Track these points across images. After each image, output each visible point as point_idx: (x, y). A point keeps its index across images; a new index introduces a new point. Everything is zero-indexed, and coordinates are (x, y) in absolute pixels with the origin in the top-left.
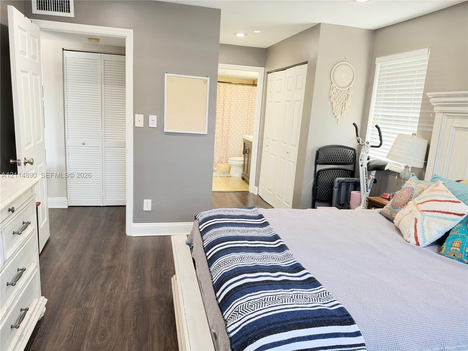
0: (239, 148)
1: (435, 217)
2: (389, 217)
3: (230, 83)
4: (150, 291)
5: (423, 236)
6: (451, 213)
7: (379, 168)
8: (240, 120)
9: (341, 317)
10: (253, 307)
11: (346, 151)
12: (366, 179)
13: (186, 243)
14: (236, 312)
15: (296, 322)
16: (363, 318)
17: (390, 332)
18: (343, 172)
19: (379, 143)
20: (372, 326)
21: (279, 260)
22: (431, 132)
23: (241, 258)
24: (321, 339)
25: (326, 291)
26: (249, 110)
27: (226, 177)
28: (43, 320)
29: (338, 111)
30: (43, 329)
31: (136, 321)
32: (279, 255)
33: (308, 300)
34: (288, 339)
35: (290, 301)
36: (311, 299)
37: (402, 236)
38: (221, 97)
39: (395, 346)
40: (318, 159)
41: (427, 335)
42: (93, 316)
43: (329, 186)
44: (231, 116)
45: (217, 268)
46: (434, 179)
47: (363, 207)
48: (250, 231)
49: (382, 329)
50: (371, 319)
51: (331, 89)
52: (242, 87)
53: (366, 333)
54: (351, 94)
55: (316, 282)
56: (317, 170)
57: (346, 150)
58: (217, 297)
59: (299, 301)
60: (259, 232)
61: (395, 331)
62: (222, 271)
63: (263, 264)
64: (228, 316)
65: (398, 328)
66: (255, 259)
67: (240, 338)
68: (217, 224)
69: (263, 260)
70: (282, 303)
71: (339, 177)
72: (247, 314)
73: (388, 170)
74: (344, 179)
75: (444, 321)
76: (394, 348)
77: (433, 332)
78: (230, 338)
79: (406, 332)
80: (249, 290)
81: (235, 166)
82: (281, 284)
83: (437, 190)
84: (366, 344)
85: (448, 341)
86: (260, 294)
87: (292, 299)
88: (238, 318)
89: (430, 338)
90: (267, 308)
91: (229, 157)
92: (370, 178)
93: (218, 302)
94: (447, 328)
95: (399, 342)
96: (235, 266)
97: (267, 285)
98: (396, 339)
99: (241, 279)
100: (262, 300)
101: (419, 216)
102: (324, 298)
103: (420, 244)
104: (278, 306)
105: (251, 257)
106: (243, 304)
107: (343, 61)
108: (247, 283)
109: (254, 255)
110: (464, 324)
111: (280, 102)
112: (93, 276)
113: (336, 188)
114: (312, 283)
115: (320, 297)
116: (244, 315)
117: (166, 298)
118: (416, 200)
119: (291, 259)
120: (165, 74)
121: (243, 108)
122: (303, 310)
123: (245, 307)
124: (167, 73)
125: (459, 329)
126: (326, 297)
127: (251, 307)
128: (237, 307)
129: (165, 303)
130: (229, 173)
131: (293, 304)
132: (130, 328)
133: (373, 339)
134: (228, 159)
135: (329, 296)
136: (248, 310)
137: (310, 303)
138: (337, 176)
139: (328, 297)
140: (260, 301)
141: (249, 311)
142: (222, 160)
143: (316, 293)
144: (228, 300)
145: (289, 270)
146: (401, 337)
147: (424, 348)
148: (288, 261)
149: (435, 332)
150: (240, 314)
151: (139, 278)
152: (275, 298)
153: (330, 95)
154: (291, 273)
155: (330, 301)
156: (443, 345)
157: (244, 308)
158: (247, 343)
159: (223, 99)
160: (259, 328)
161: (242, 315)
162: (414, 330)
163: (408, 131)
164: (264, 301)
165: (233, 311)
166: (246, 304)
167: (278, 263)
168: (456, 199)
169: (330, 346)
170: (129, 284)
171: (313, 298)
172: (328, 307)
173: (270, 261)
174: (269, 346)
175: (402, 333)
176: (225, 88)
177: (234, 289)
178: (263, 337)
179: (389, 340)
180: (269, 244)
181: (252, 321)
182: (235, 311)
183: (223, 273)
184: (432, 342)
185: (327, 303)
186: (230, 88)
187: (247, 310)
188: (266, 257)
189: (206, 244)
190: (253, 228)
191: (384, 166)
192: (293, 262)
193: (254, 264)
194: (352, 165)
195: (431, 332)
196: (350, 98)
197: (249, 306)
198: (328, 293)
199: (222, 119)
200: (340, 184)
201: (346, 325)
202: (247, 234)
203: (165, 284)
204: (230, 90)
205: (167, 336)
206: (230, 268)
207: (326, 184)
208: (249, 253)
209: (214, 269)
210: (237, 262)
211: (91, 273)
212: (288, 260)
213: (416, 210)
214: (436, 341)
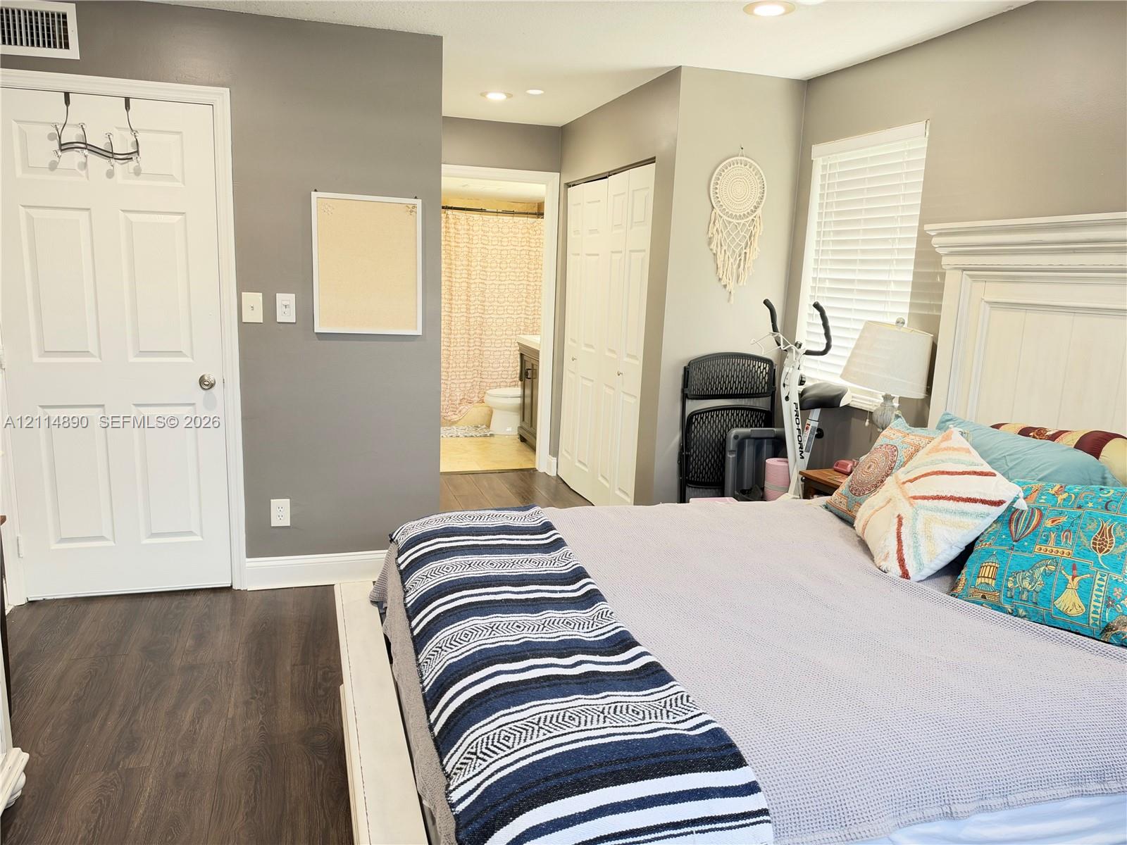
0: (511, 365)
1: (940, 511)
2: (845, 516)
3: (481, 210)
4: (290, 719)
5: (917, 556)
6: (974, 501)
7: (827, 403)
8: (509, 299)
9: (714, 750)
10: (511, 740)
11: (751, 366)
12: (799, 430)
13: (371, 601)
14: (472, 753)
15: (610, 769)
16: (765, 752)
17: (828, 780)
18: (747, 415)
19: (823, 344)
20: (786, 768)
21: (581, 626)
22: (938, 318)
23: (492, 628)
24: (667, 805)
25: (682, 693)
26: (530, 275)
27: (481, 436)
28: (21, 805)
29: (729, 272)
30: (20, 828)
31: (255, 794)
32: (584, 615)
33: (641, 716)
34: (590, 809)
35: (598, 721)
36: (647, 712)
37: (872, 557)
38: (461, 245)
39: (838, 810)
40: (687, 387)
41: (911, 780)
42: (146, 790)
43: (716, 449)
44: (487, 291)
45: (434, 655)
46: (944, 424)
47: (795, 494)
48: (519, 563)
49: (808, 775)
50: (784, 752)
51: (711, 222)
52: (511, 221)
53: (772, 786)
54: (759, 231)
55: (662, 673)
56: (688, 413)
57: (752, 363)
58: (432, 722)
59: (617, 721)
60: (541, 564)
61: (839, 777)
62: (444, 660)
63: (542, 638)
64: (454, 766)
65: (845, 768)
66: (525, 627)
67: (479, 815)
68: (441, 549)
69: (543, 630)
70: (579, 726)
71: (737, 426)
72: (496, 757)
73: (847, 407)
74: (748, 430)
75: (949, 746)
76: (835, 815)
77: (924, 773)
78: (457, 817)
79: (862, 778)
80: (503, 701)
81: (505, 409)
82: (580, 683)
83: (946, 449)
84: (771, 811)
85: (958, 793)
86: (528, 708)
87: (602, 715)
88: (474, 768)
89: (918, 787)
90: (542, 741)
91: (487, 388)
92: (806, 426)
93: (434, 733)
94: (957, 763)
95: (847, 801)
96: (475, 647)
97: (548, 686)
98: (840, 793)
99: (487, 676)
100: (532, 723)
101: (906, 510)
102: (677, 708)
103: (910, 574)
104: (569, 733)
105: (517, 624)
106: (489, 734)
107: (738, 156)
108: (500, 684)
109: (523, 618)
110: (994, 752)
111: (598, 255)
112: (148, 690)
113: (732, 452)
114: (653, 675)
115: (668, 708)
116: (490, 760)
117: (329, 734)
118: (901, 474)
119: (609, 622)
120: (313, 193)
121: (516, 270)
122: (627, 739)
123: (493, 742)
124: (316, 191)
125: (984, 764)
126: (683, 706)
127: (507, 741)
128: (475, 742)
129: (326, 747)
130: (488, 426)
131: (604, 728)
132: (238, 812)
133: (788, 799)
134: (485, 393)
135: (688, 704)
136: (499, 749)
137: (644, 724)
138: (732, 426)
139: (686, 707)
140: (527, 726)
141: (502, 750)
142: (471, 395)
143: (661, 699)
144: (456, 727)
145: (602, 648)
146: (853, 788)
147: (905, 811)
148: (601, 628)
149: (928, 772)
150: (480, 758)
151: (261, 689)
152: (564, 716)
153: (710, 235)
154: (606, 656)
155: (690, 714)
156: (947, 802)
157: (490, 743)
158: (494, 825)
159: (466, 249)
160: (524, 789)
161: (485, 760)
162: (881, 770)
163: (888, 314)
164: (537, 724)
165: (464, 753)
166: (495, 734)
167: (578, 634)
168: (987, 468)
169: (688, 820)
170: (236, 706)
171: (653, 712)
172: (685, 730)
173: (560, 630)
174: (544, 829)
175: (855, 780)
176: (471, 223)
177: (470, 701)
178: (530, 809)
179: (824, 797)
180: (561, 592)
181: (507, 773)
182: (469, 753)
183: (446, 665)
184: (922, 797)
185: (683, 721)
186: (481, 223)
187: (498, 747)
188: (552, 622)
189: (411, 599)
190: (527, 556)
191: (839, 397)
192: (613, 630)
193: (520, 639)
194: (767, 398)
195: (920, 773)
196: (756, 241)
197: (501, 738)
198: (688, 696)
199: (466, 298)
200: (741, 442)
201: (724, 769)
202: (511, 571)
203: (325, 702)
204: (484, 228)
205: (330, 825)
206: (463, 653)
207: (708, 444)
208: (511, 615)
209: (428, 657)
210: (480, 638)
211: (143, 685)
212: (602, 626)
213: (900, 496)
214: (931, 793)
